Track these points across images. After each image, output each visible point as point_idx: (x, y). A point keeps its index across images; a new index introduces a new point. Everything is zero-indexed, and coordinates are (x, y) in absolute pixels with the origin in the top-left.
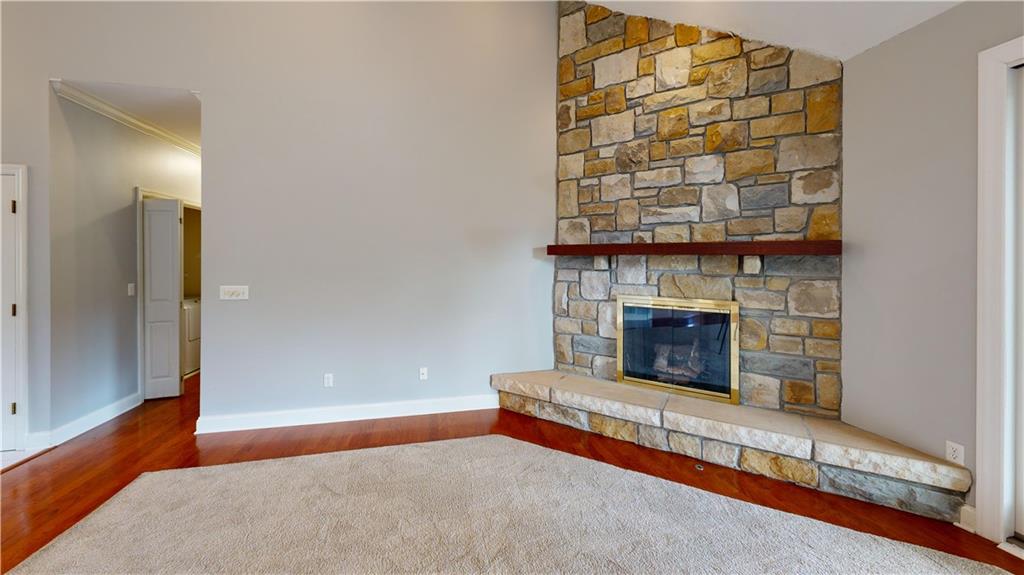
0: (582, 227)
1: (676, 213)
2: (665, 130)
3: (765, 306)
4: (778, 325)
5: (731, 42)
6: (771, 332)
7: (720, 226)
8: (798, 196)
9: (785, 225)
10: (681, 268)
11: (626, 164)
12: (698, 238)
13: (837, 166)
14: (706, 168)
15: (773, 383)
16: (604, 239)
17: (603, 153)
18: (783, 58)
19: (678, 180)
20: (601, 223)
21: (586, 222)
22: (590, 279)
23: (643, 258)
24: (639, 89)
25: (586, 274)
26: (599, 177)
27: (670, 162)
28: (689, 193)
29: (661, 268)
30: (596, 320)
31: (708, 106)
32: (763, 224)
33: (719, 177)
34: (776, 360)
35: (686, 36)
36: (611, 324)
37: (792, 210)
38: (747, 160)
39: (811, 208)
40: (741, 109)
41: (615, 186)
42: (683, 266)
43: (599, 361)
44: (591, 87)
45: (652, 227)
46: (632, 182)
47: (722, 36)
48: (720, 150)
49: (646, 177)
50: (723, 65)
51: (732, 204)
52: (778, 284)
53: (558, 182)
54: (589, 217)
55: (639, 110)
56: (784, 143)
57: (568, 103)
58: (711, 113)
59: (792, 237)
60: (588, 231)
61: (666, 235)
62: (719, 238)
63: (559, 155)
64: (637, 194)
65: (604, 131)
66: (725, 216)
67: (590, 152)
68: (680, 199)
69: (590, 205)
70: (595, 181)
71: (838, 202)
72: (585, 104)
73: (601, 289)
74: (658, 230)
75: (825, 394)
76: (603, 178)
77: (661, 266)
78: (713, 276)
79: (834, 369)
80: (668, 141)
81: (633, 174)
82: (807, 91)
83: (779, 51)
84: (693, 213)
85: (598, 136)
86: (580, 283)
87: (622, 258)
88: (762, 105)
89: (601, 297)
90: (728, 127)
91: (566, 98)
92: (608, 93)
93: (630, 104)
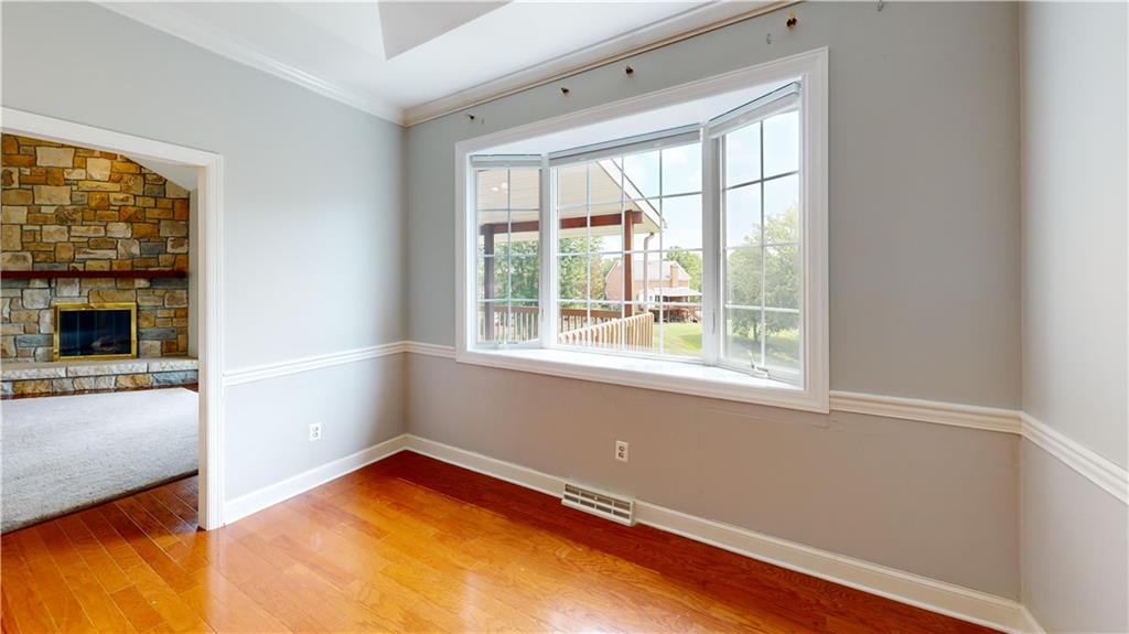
0: (25, 259)
1: (99, 253)
2: (93, 204)
3: (152, 304)
4: (160, 313)
5: (133, 166)
6: (156, 317)
7: (129, 262)
8: (169, 250)
9: (164, 262)
10: (104, 286)
11: (63, 219)
12: (115, 268)
13: (187, 237)
14: (120, 230)
15: (159, 343)
16: (45, 267)
17: (43, 209)
18: (162, 182)
19: (102, 234)
20: (42, 257)
21: (29, 255)
22: (31, 295)
23: (77, 280)
24: (77, 174)
25: (26, 292)
26: (41, 226)
27: (97, 223)
28: (109, 242)
29: (90, 286)
30: (38, 323)
31: (122, 196)
32: (152, 262)
33: (129, 236)
34: (156, 331)
35: (107, 156)
36: (50, 324)
37: (167, 256)
38: (144, 228)
39: (176, 255)
40: (140, 202)
41: (54, 233)
42: (104, 284)
43: (40, 351)
44: (33, 163)
45: (84, 261)
46: (69, 232)
47: (128, 161)
48: (129, 220)
49: (78, 230)
50: (130, 176)
51: (136, 250)
52: (158, 292)
54: (32, 252)
55: (75, 188)
56: (162, 223)
57: (11, 169)
58: (122, 200)
59: (168, 269)
60: (31, 261)
61: (93, 266)
62: (128, 268)
64: (72, 239)
65: (44, 195)
66: (132, 257)
67: (33, 209)
68: (103, 245)
69: (29, 241)
70: (37, 228)
71: (187, 253)
72: (28, 173)
73: (41, 300)
74: (88, 263)
75: (182, 344)
76: (44, 227)
77: (89, 285)
78: (124, 290)
79: (184, 331)
80: (96, 211)
81: (69, 227)
82: (174, 200)
83: (160, 178)
84: (112, 254)
85: (40, 197)
86: (22, 298)
87: (60, 280)
88: (151, 202)
89: (42, 306)
90: (133, 210)
91: (10, 165)
92: (48, 171)
93: (67, 183)
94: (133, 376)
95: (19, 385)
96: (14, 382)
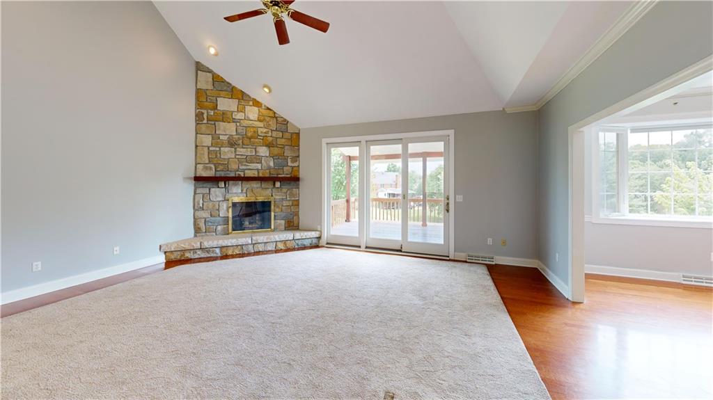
0: (211, 169)
1: (253, 166)
2: (249, 135)
3: (281, 197)
4: (285, 203)
5: (271, 112)
6: (282, 206)
7: (268, 171)
8: (290, 164)
9: (286, 172)
10: (255, 186)
11: (232, 144)
12: (261, 175)
13: (298, 156)
14: (263, 151)
15: (283, 222)
16: (222, 174)
17: (221, 137)
18: (286, 122)
19: (254, 154)
20: (221, 167)
21: (213, 166)
22: (215, 192)
23: (240, 182)
24: (239, 116)
25: (212, 190)
26: (220, 148)
27: (250, 146)
28: (258, 159)
29: (248, 186)
30: (218, 210)
31: (265, 130)
32: (280, 172)
33: (268, 155)
34: (284, 214)
35: (257, 103)
36: (226, 211)
37: (288, 168)
38: (276, 151)
39: (293, 167)
40: (275, 134)
41: (227, 153)
42: (255, 185)
43: (219, 228)
44: (215, 108)
45: (243, 171)
46: (235, 152)
47: (268, 109)
48: (269, 146)
49: (241, 151)
50: (269, 118)
51: (272, 164)
52: (284, 190)
53: (196, 146)
54: (215, 164)
55: (238, 124)
56: (286, 147)
57: (203, 111)
58: (265, 133)
59: (288, 176)
60: (214, 170)
61: (249, 174)
62: (267, 175)
63: (197, 133)
64: (237, 157)
65: (222, 128)
66: (269, 168)
67: (215, 137)
68: (255, 160)
69: (214, 158)
70: (218, 149)
71: (299, 166)
72: (212, 114)
73: (220, 195)
74: (246, 171)
75: (296, 223)
76: (222, 149)
77: (247, 185)
78: (266, 189)
79: (297, 214)
80: (250, 139)
81: (235, 149)
82: (292, 134)
83: (285, 120)
84: (259, 166)
85: (219, 129)
86: (209, 194)
87: (231, 182)
88: (280, 134)
89: (221, 199)
90: (270, 139)
91: (201, 108)
92: (224, 113)
93: (234, 121)
94: (285, 242)
95: (224, 250)
96: (222, 248)
